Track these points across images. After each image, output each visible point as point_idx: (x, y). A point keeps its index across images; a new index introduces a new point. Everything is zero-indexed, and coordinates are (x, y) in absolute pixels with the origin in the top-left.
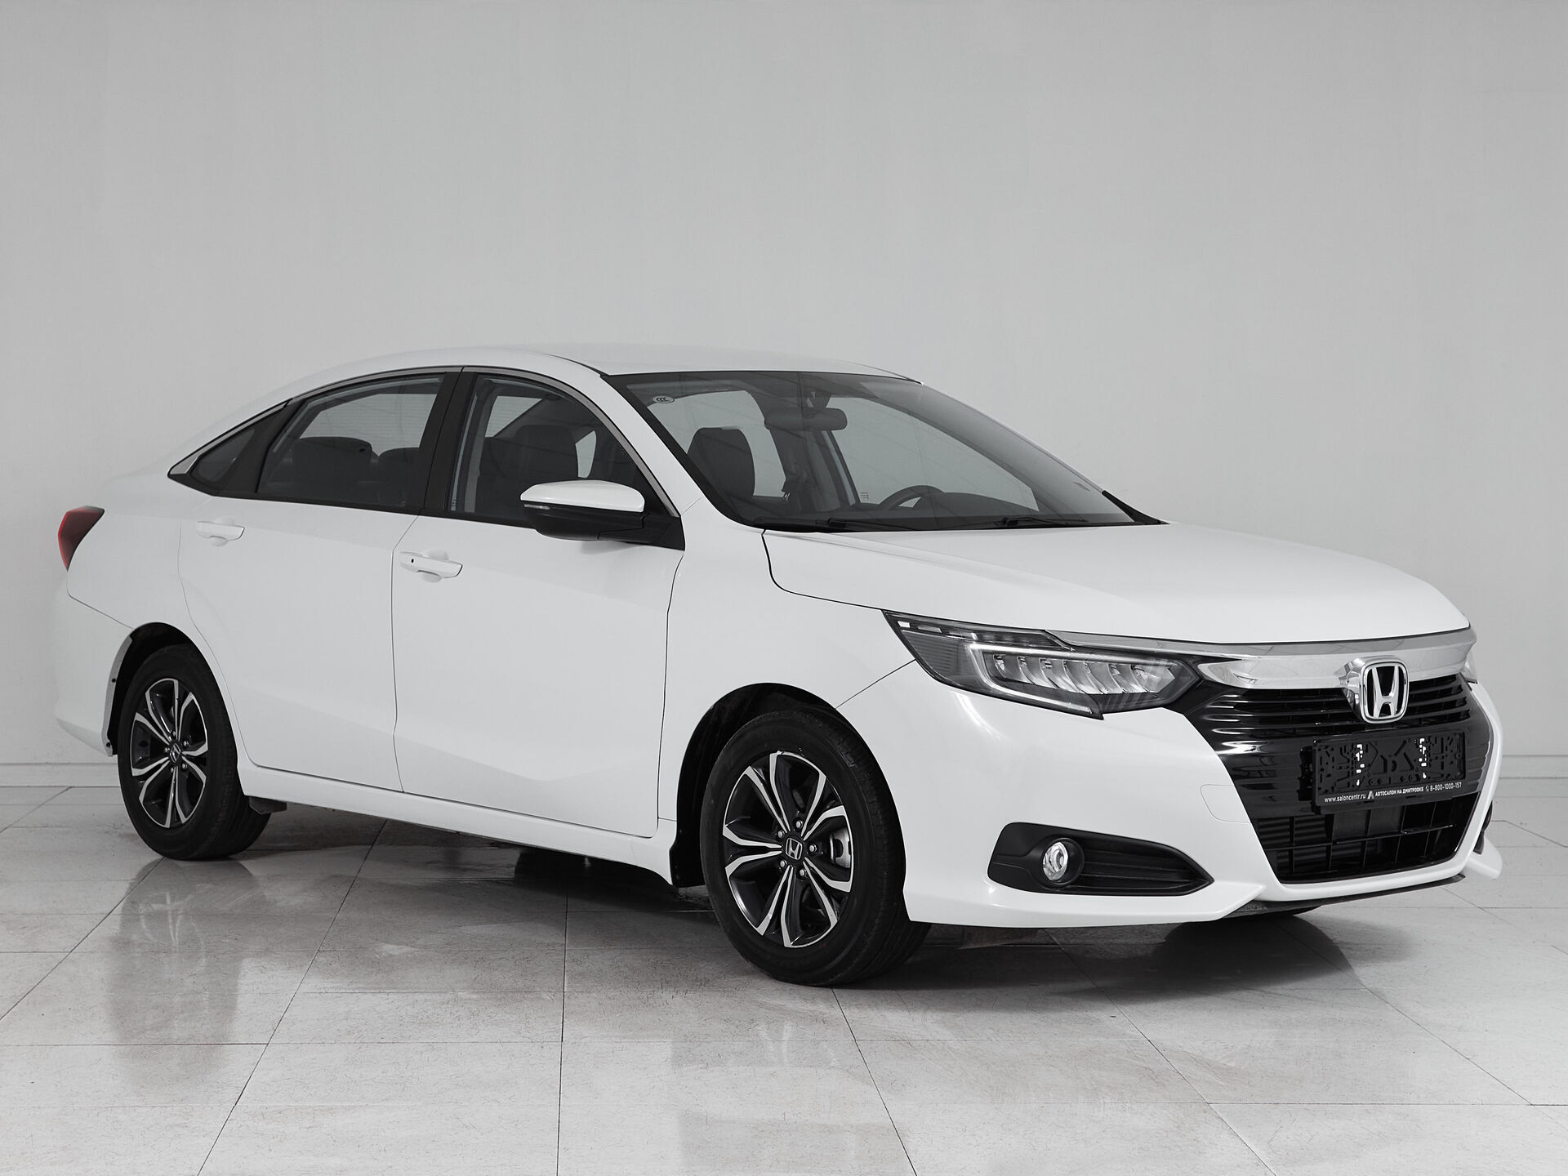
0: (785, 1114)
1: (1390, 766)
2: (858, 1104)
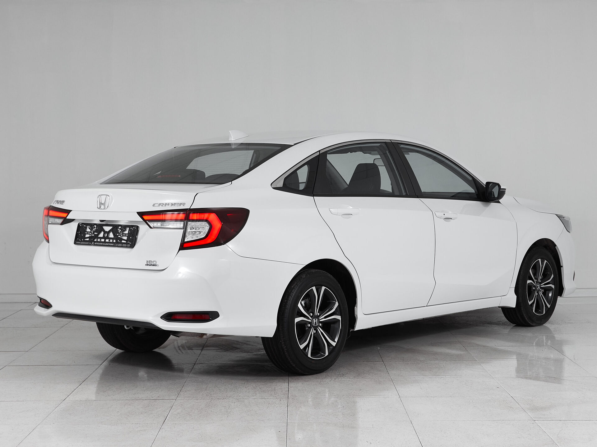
2: (401, 421)
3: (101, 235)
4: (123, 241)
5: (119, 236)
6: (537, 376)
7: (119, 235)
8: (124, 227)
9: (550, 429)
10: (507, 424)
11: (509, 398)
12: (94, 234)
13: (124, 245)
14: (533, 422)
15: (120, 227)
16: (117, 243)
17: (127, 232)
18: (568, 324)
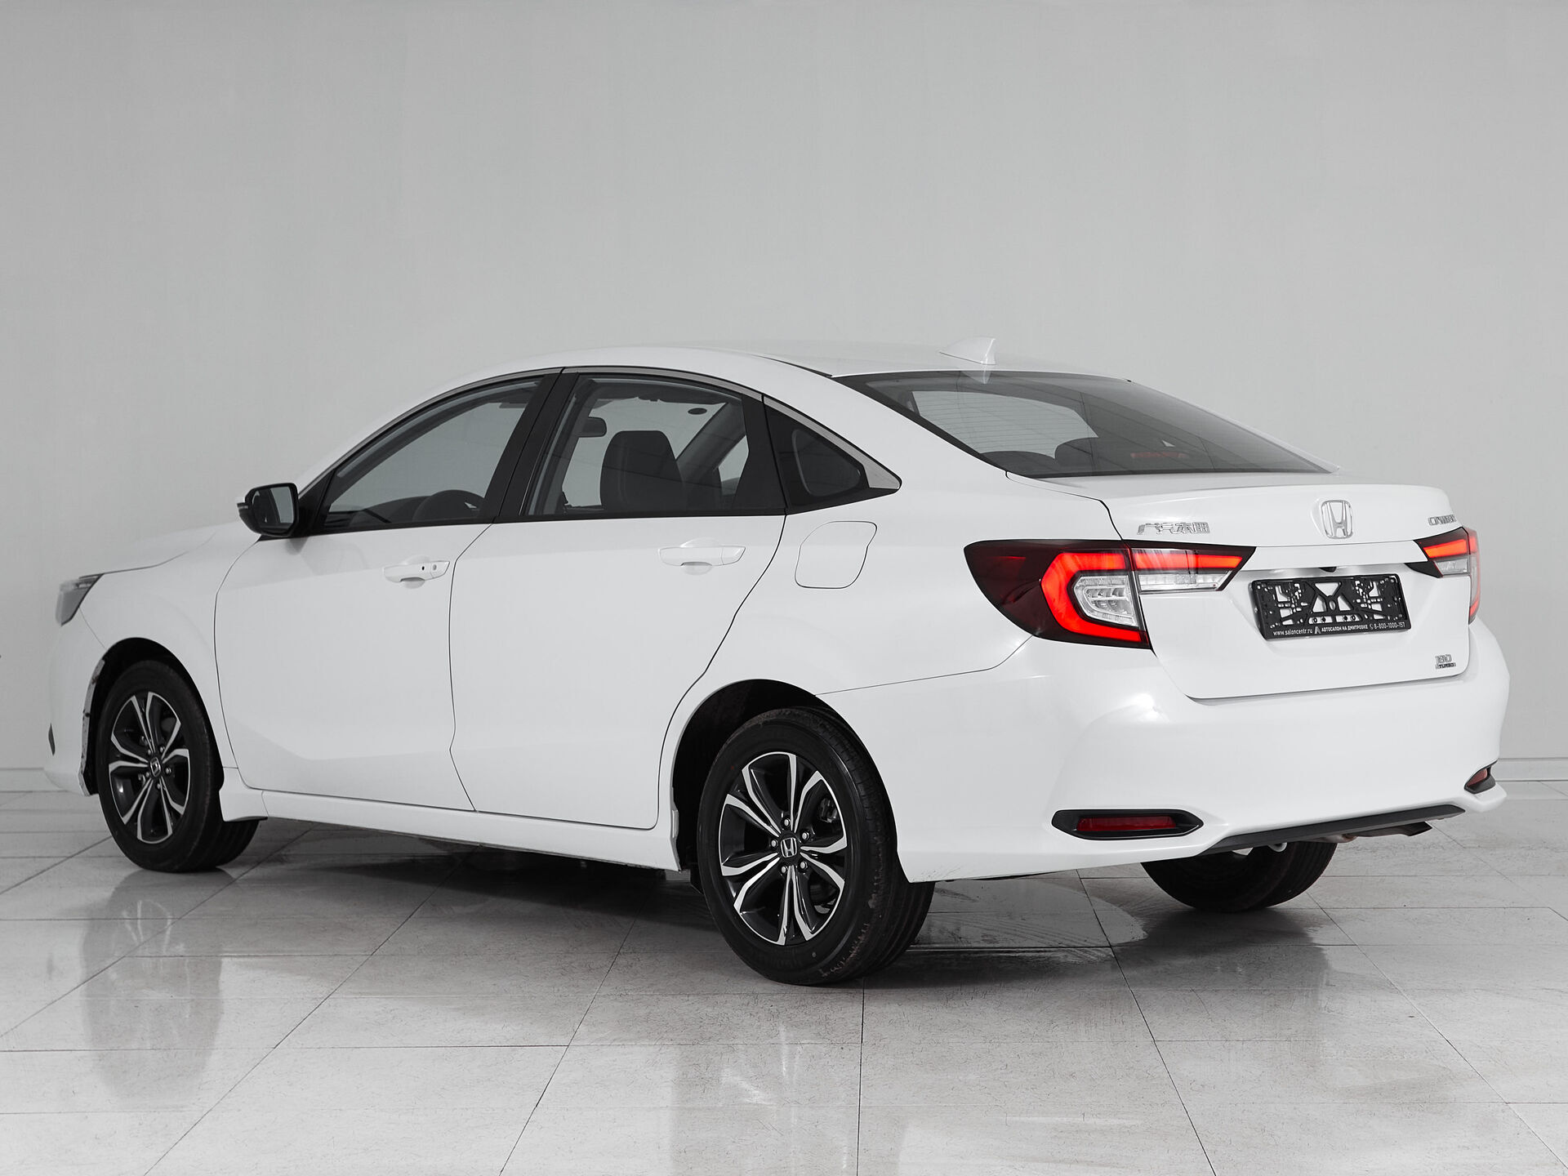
3: (1318, 606)
4: (1376, 617)
5: (1362, 606)
7: (1362, 602)
8: (1366, 581)
12: (1302, 607)
13: (1381, 626)
15: (1357, 582)
16: (1365, 622)
17: (1374, 593)
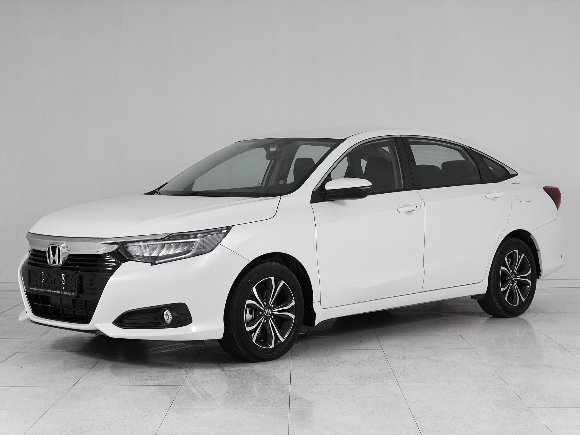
0: (372, 411)
1: (53, 282)
2: (400, 407)
6: (532, 364)
9: (544, 416)
10: (502, 411)
11: (504, 385)
14: (527, 409)
18: (562, 313)
